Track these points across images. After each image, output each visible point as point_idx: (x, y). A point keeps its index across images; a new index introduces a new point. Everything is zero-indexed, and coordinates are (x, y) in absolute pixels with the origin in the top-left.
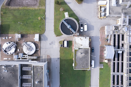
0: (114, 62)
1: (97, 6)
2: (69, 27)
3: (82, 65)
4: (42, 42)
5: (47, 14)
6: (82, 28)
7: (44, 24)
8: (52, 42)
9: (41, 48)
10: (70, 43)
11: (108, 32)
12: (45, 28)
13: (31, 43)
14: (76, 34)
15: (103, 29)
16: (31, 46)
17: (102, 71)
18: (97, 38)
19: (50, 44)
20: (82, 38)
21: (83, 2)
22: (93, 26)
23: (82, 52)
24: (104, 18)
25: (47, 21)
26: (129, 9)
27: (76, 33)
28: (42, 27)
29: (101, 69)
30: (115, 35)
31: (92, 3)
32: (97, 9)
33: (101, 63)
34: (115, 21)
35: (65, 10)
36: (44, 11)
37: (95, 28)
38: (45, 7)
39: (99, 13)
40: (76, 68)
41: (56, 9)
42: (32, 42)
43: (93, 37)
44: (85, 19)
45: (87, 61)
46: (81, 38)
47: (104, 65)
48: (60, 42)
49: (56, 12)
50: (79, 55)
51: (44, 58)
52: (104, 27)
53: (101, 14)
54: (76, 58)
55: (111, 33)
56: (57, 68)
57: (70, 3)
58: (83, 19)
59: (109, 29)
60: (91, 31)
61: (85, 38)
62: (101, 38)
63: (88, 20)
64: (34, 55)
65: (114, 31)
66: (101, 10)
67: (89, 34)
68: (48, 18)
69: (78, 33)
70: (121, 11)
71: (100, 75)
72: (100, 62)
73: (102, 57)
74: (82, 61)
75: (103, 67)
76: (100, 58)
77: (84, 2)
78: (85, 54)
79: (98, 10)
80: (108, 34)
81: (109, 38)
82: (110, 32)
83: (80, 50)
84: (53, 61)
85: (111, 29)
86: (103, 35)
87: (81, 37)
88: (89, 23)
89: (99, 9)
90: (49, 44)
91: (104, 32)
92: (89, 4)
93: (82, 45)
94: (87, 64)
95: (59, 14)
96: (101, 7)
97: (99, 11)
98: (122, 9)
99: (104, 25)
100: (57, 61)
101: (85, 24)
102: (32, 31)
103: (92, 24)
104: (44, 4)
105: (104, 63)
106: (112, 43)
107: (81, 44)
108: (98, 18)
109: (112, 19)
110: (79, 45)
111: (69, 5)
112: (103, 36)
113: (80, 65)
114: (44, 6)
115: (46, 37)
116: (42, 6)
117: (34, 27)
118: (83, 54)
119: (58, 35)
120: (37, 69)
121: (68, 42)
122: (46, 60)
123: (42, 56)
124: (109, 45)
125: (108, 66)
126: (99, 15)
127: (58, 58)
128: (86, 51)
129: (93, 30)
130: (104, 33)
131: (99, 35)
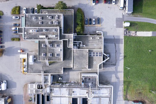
1: (21, 59)
11: (32, 91)
15: (26, 86)
18: (20, 96)
21: (3, 54)
22: (16, 83)
26: (51, 66)
31: (14, 56)
32: (21, 63)
37: (18, 85)
43: (15, 95)
44: (6, 74)
58: (4, 75)
59: (32, 88)
60: (12, 89)
62: (25, 97)
63: (9, 75)
65: (37, 90)
67: (10, 93)
77: (5, 55)
80: (31, 93)
82: (33, 91)
85: (34, 87)
88: (11, 80)
92: (11, 57)
96: (24, 60)
99: (28, 82)
103: (15, 80)
108: (21, 73)
112: (27, 95)
129: (16, 87)
131: (22, 93)
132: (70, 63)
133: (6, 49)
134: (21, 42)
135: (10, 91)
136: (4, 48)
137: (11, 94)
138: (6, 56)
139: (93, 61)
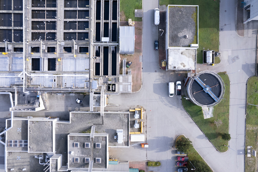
0: (113, 21)
1: (146, 132)
3: (182, 14)
4: (254, 62)
5: (243, 116)
6: (179, 87)
7: (248, 96)
8: (233, 62)
9: (255, 50)
10: (201, 58)
11: (126, 80)
12: (248, 89)
14: (193, 75)
15: (136, 87)
17: (137, 3)
18: (147, 70)
19: (237, 57)
20: (182, 68)
21: (174, 139)
22: (155, 92)
23: (183, 39)
24: (132, 107)
25: (243, 102)
26: (89, 125)
27: (193, 77)
28: (253, 91)
29: (140, 7)
31: (157, 137)
32: (146, 126)
33: (139, 20)
34: (110, 102)
35: (210, 122)
36: (247, 121)
37: (151, 88)
38: (247, 129)
39: (142, 118)
40: (195, 9)
41: (226, 124)
43: (156, 71)
44: (171, 107)
45: (172, 22)
46: (184, 66)
47: (133, 15)
48: (219, 61)
49: (225, 119)
50: (189, 35)
51: (251, 31)
52: (133, 91)
53: (140, 117)
54: (194, 28)
55: (121, 78)
56: (226, 11)
57: (199, 137)
58: (175, 106)
59: (125, 85)
60: (160, 82)
61: (175, 67)
62: (139, 68)
63: (166, 105)
65: (115, 82)
66: (140, 123)
67: (163, 76)
68: (242, 107)
69: (189, 78)
70: (105, 120)
72: (141, 21)
73: (138, 32)
74: (183, 22)
75: (136, 11)
76: (141, 30)
77: (172, 139)
78: (177, 36)
79: (145, 125)
80: (126, 77)
81: (124, 69)
82: (123, 80)
83: (188, 44)
84: (233, 25)
85: (121, 87)
86: (135, 76)
87: (184, 68)
88: (163, 98)
89: (144, 126)
90: (240, 57)
91: (133, 81)
92: (161, 135)
93: (182, 53)
94: (172, 16)
95: (221, 116)
96: (140, 130)
97: (142, 123)
98: (103, 124)
99: (133, 94)
100: (225, 25)
101: (172, 95)
103: (156, 96)
104: (247, 133)
105: (134, 19)
106: (119, 58)
107: (183, 56)
108: (145, 108)
109: (116, 108)
110: (187, 54)
111: (201, 133)
112: (136, 72)
113: (186, 15)
114: (248, 131)
115: (244, 71)
116: (253, 131)
118: (180, 35)
119: (223, 74)
121: (205, 61)
122: (246, 26)
123: (253, 34)
124: (124, 54)
125: (125, 13)
126: (144, 114)
127: (222, 30)
128: (175, 41)
129: (154, 85)
130: (133, 78)
131: (144, 75)
132: (58, 130)
133: (170, 149)
134: (145, 159)
135: (163, 78)
136: (173, 149)
137: (163, 74)
138: (170, 136)
139: (22, 132)
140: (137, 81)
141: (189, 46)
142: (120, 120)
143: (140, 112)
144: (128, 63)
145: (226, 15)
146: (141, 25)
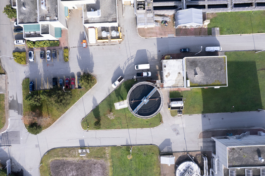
0: (206, 6)
1: (99, 45)
2: (145, 101)
3: (218, 71)
4: (173, 150)
5: (119, 143)
6: (145, 74)
7: (140, 147)
8: (173, 129)
9: (185, 150)
10: (175, 96)
11: (149, 21)
12: (147, 146)
13: (177, 171)
14: (158, 86)
15: (142, 32)
16: (184, 170)
17: (225, 30)
18: (160, 42)
19: (178, 134)
20: (165, 73)
21: (92, 74)
22: (139, 51)
23: (194, 73)
24: (122, 30)
25: (133, 143)
27: (156, 86)
28: (145, 152)
29: (221, 33)
30: (156, 8)
31: (92, 56)
32: (105, 45)
33: (209, 32)
34: (126, 8)
35: (111, 108)
36: (114, 147)
38: (107, 148)
39: (112, 40)
40: (223, 83)
41: (110, 126)
42: (176, 168)
43: (159, 51)
45: (210, 61)
46: (166, 76)
47: (213, 26)
48: (173, 115)
49: (115, 125)
50: (199, 78)
51: (204, 144)
52: (139, 29)
53: (112, 38)
54: (205, 84)
55: (150, 15)
56: (223, 119)
57: (94, 100)
58: (125, 72)
59: (144, 20)
61: (165, 67)
62: (161, 34)
64: (199, 162)
65: (147, 10)
66: (107, 38)
68: (127, 141)
69: (155, 82)
71: (233, 33)
72: (208, 35)
73: (198, 32)
74: (210, 72)
75: (218, 29)
76: (200, 35)
77: (92, 72)
78: (196, 66)
79: (106, 43)
80: (153, 21)
81: (160, 19)
82: (149, 18)
83: (189, 77)
84: (209, 127)
85: (143, 16)
86: (154, 31)
87: (164, 76)
88: (133, 60)
89: (104, 42)
90: (178, 136)
91: (148, 29)
93: (179, 73)
94: (216, 61)
95: (118, 120)
96: (100, 38)
97: (107, 40)
99: (136, 30)
100: (209, 119)
101: (137, 67)
102: (155, 171)
103: (134, 53)
104: (102, 148)
105: (210, 27)
106: (171, 13)
107: (177, 74)
108: (122, 43)
109: (121, 14)
110: (179, 79)
111: (99, 102)
112: (158, 31)
113: (217, 75)
114: (105, 149)
115: (164, 141)
116: (105, 154)
117: (145, 166)
118: (198, 69)
119: (160, 120)
120: (234, 159)
121: (172, 100)
122: (209, 140)
123: (201, 147)
124: (175, 18)
125: (215, 18)
126: (116, 42)
127: (205, 116)
128: (192, 65)
129: (145, 51)
130: (152, 28)
131: (154, 40)
133: (82, 70)
134: (70, 46)
135: (152, 59)
136: (82, 74)
137: (156, 58)
138: (94, 69)
140: (149, 33)
141: (187, 79)
142: (110, 15)
143: (118, 37)
144: (166, 22)
145: (219, 119)
146: (204, 35)
